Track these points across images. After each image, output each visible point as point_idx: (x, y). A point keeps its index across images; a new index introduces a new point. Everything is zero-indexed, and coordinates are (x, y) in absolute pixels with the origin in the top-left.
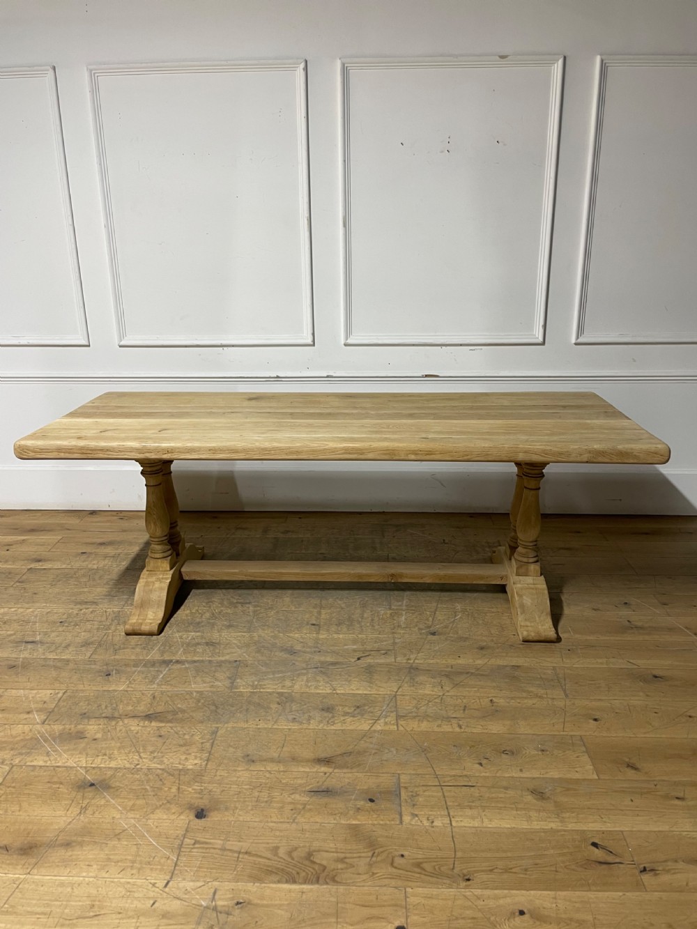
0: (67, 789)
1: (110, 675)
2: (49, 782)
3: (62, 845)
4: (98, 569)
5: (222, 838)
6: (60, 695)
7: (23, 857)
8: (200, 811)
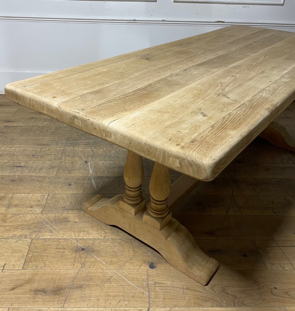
0: (69, 252)
1: (71, 185)
2: (57, 248)
3: (77, 288)
4: (43, 127)
5: (170, 280)
6: (46, 197)
7: (56, 296)
8: (151, 264)
